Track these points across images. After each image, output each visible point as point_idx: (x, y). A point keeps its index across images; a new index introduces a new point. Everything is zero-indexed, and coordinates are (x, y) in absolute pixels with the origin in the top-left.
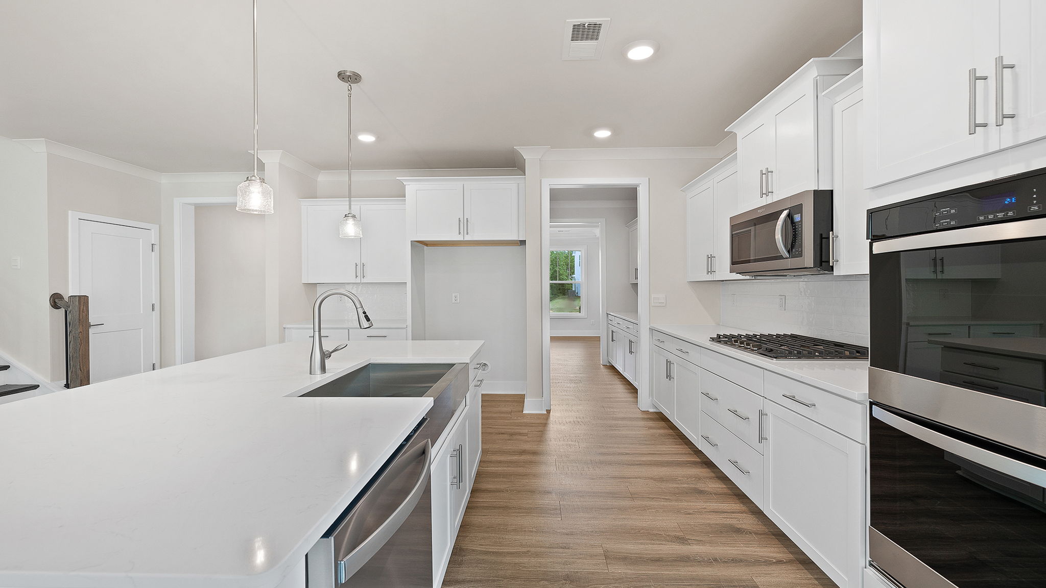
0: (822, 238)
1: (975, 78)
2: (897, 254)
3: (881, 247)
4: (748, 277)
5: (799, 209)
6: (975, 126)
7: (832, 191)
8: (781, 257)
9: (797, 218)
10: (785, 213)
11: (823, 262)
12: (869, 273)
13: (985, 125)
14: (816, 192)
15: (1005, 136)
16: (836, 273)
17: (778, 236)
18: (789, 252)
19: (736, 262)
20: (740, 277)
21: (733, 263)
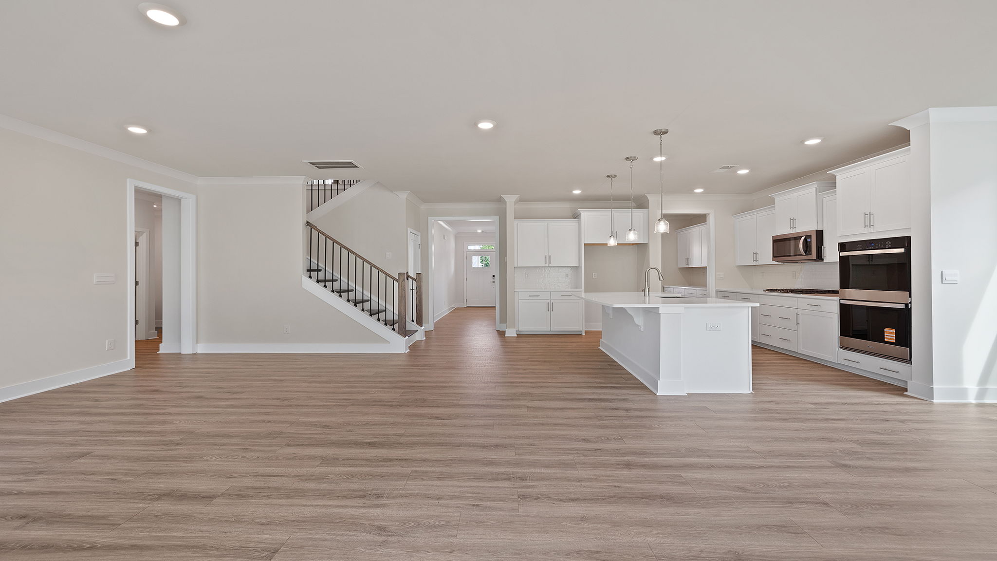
0: (819, 248)
1: (865, 214)
2: (848, 256)
3: (842, 254)
4: (780, 263)
5: (810, 237)
6: (865, 226)
7: (822, 231)
8: (802, 255)
9: (809, 240)
10: (803, 238)
11: (820, 257)
12: (839, 261)
13: (868, 226)
14: (816, 230)
15: (871, 230)
16: (824, 261)
17: (801, 246)
18: (805, 253)
19: (775, 256)
20: (777, 263)
21: (774, 256)
